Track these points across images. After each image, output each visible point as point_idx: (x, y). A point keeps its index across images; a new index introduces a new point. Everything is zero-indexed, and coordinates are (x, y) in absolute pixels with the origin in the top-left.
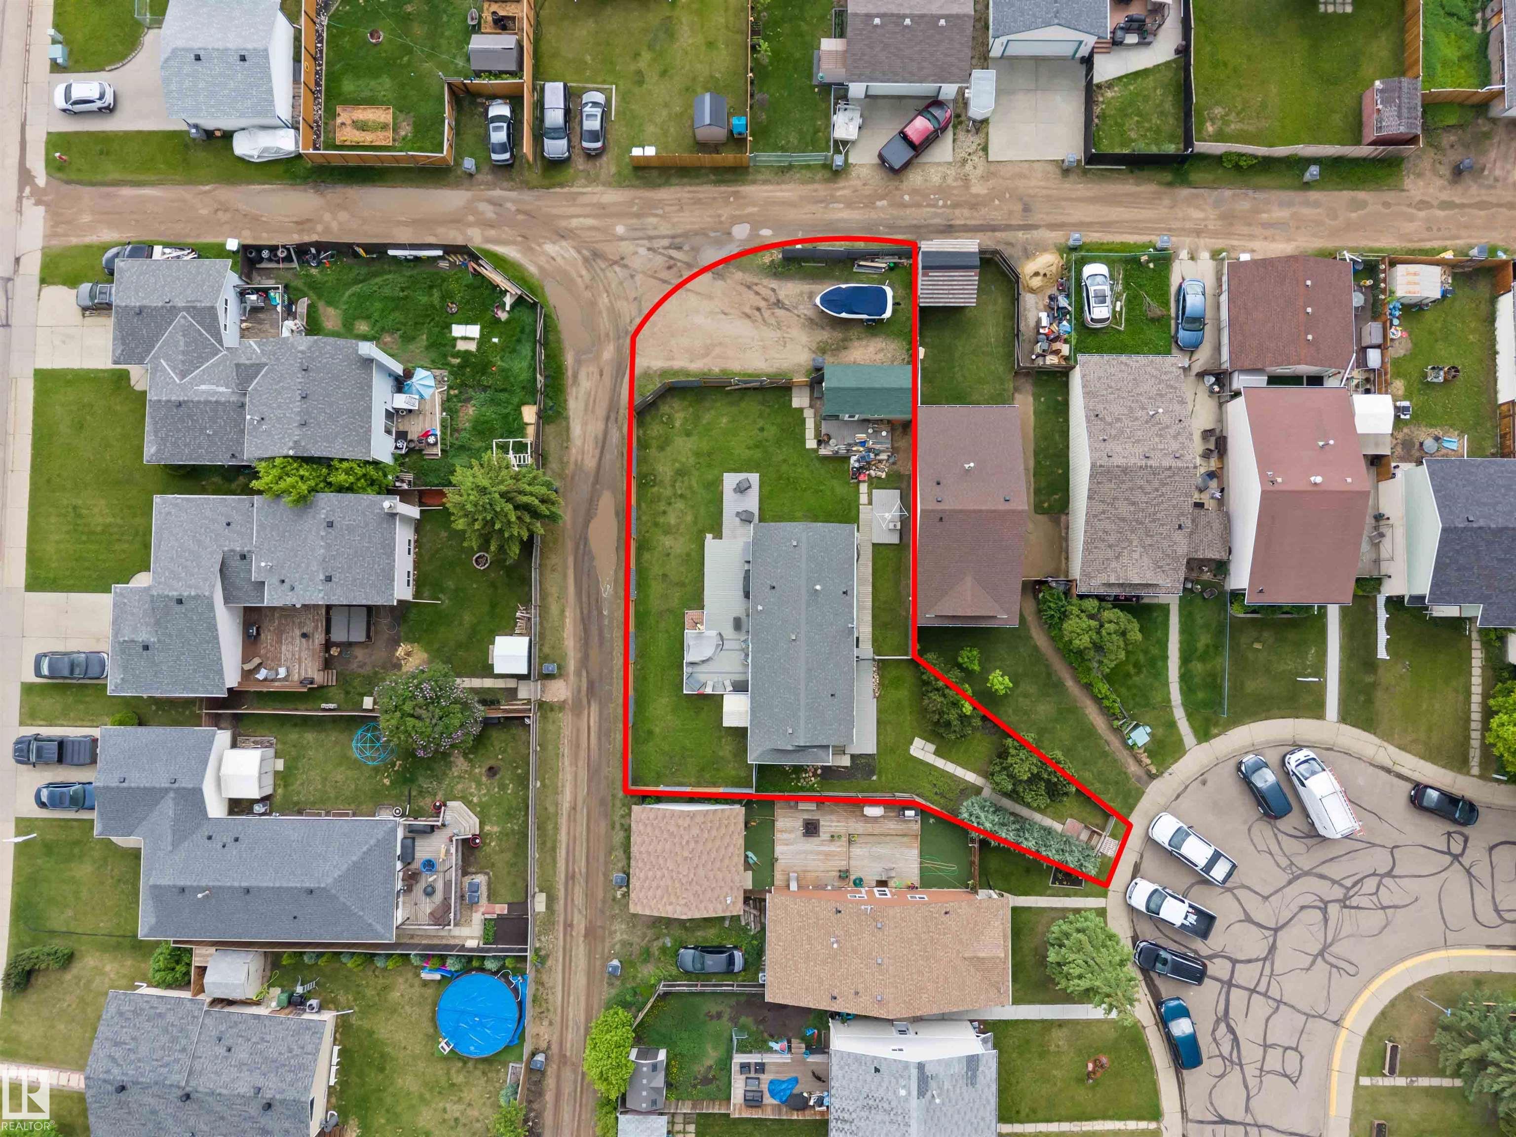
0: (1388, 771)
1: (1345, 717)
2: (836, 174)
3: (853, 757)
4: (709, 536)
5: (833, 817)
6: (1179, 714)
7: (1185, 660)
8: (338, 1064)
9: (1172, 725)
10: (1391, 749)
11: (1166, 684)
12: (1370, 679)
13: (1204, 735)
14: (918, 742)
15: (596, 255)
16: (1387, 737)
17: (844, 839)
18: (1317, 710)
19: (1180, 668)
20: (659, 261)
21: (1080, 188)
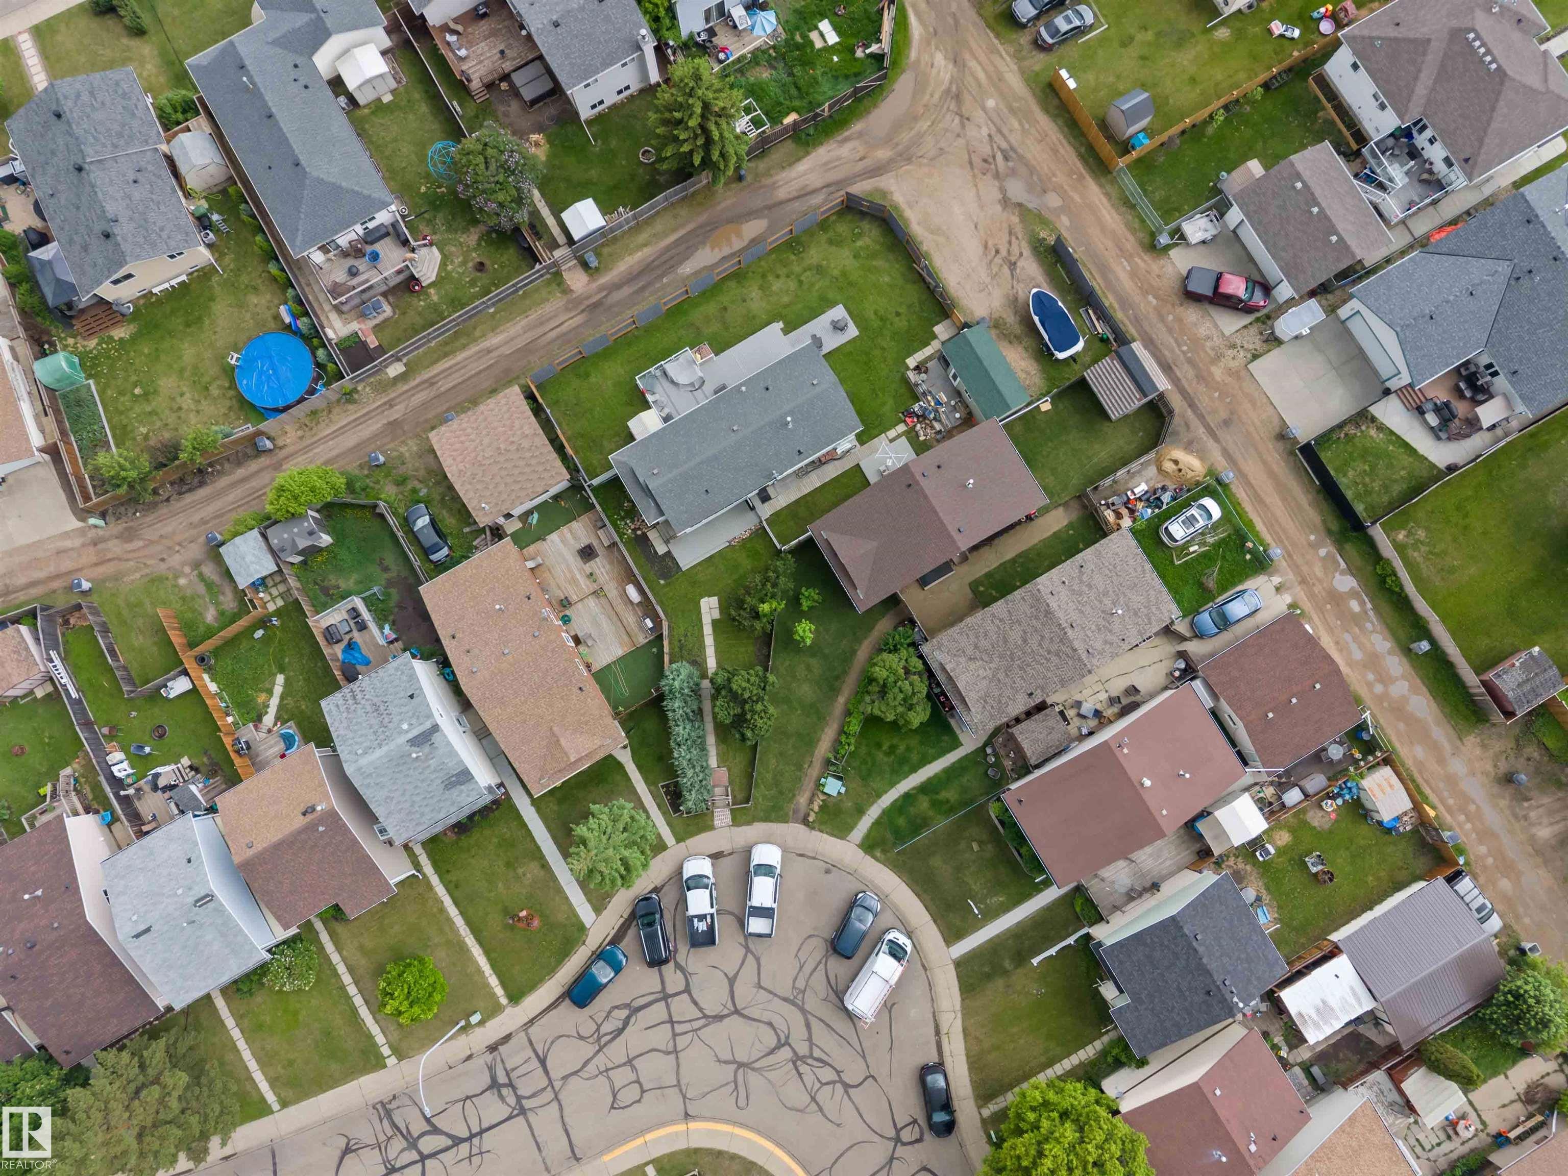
0: (938, 1032)
1: (960, 964)
2: (1153, 247)
3: (669, 552)
4: (781, 325)
5: (608, 567)
6: (874, 813)
7: (925, 788)
8: (172, 287)
9: (860, 811)
10: (959, 1023)
11: (893, 784)
12: (1007, 964)
13: (869, 846)
14: (714, 601)
15: (958, 97)
16: (967, 1012)
17: (595, 587)
18: (952, 935)
19: (914, 788)
20: (986, 150)
21: (1275, 456)
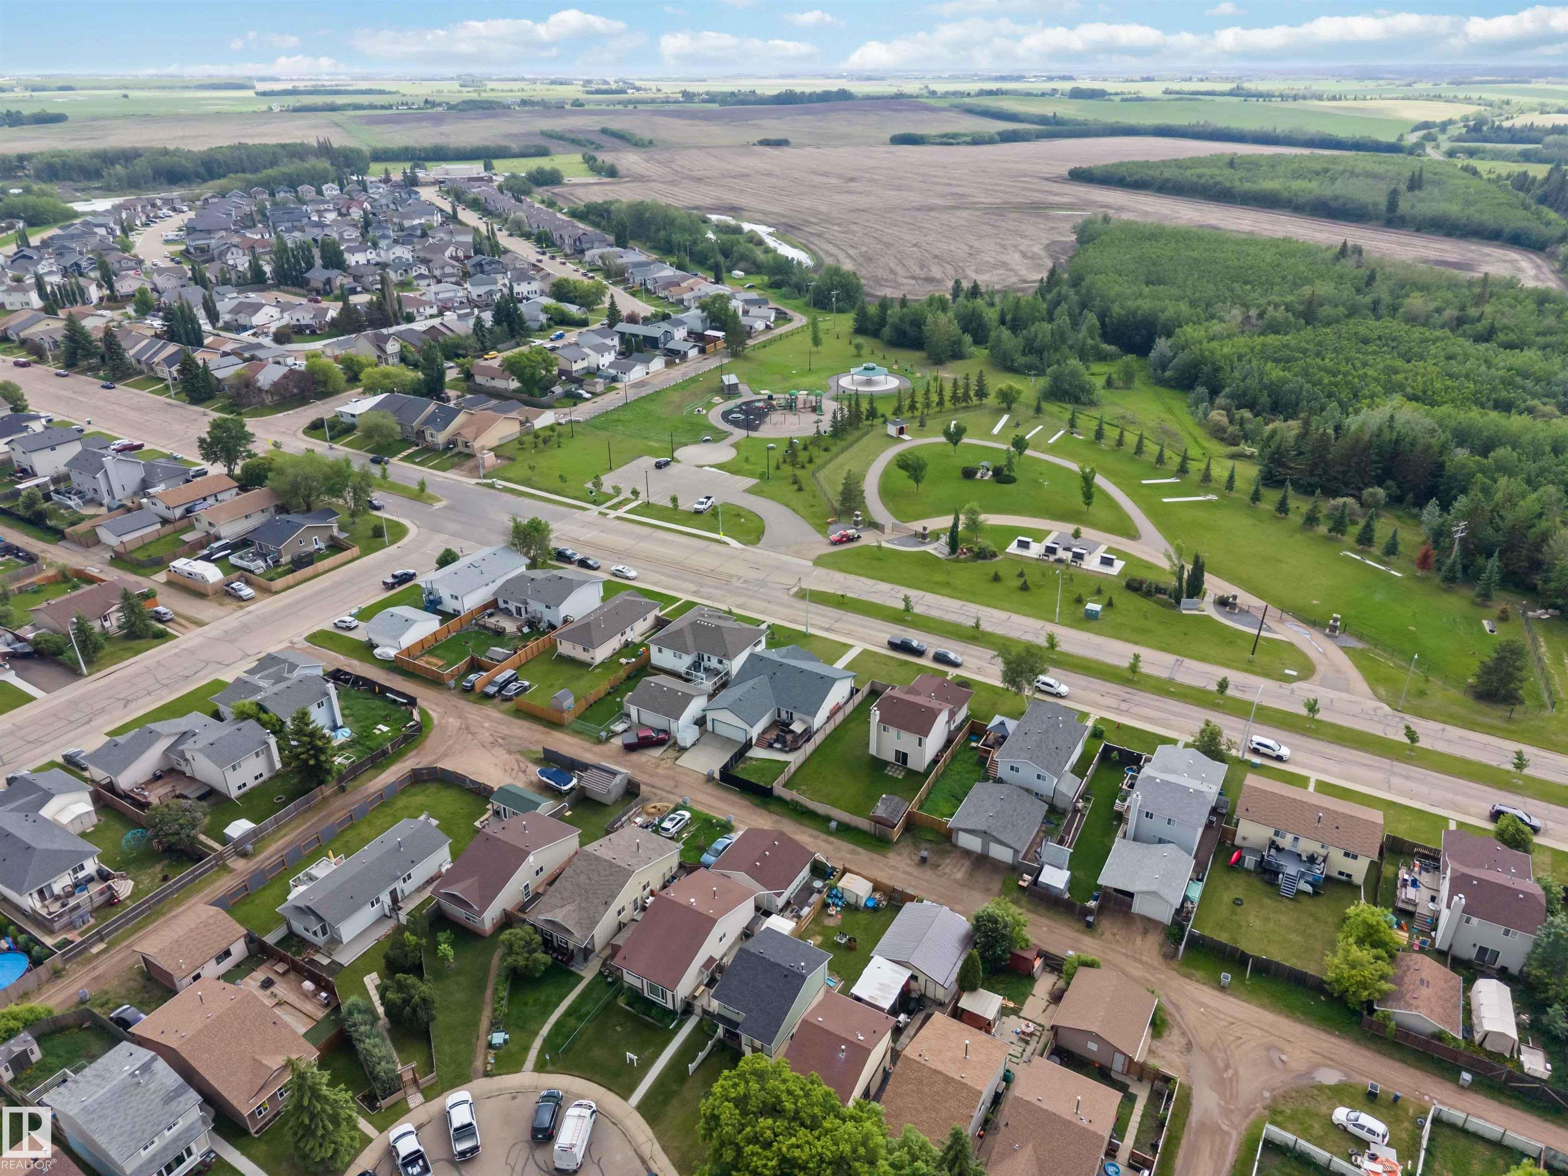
0: (644, 1161)
1: (639, 1108)
2: (600, 741)
3: (332, 961)
5: (285, 986)
6: (537, 1044)
9: (526, 1049)
10: (657, 1146)
11: (545, 1020)
12: (675, 1087)
13: (540, 1067)
14: (374, 975)
16: (660, 1136)
17: (276, 1000)
18: (625, 1094)
19: (560, 1017)
21: (709, 789)
